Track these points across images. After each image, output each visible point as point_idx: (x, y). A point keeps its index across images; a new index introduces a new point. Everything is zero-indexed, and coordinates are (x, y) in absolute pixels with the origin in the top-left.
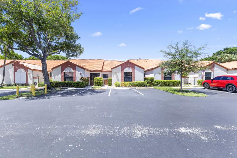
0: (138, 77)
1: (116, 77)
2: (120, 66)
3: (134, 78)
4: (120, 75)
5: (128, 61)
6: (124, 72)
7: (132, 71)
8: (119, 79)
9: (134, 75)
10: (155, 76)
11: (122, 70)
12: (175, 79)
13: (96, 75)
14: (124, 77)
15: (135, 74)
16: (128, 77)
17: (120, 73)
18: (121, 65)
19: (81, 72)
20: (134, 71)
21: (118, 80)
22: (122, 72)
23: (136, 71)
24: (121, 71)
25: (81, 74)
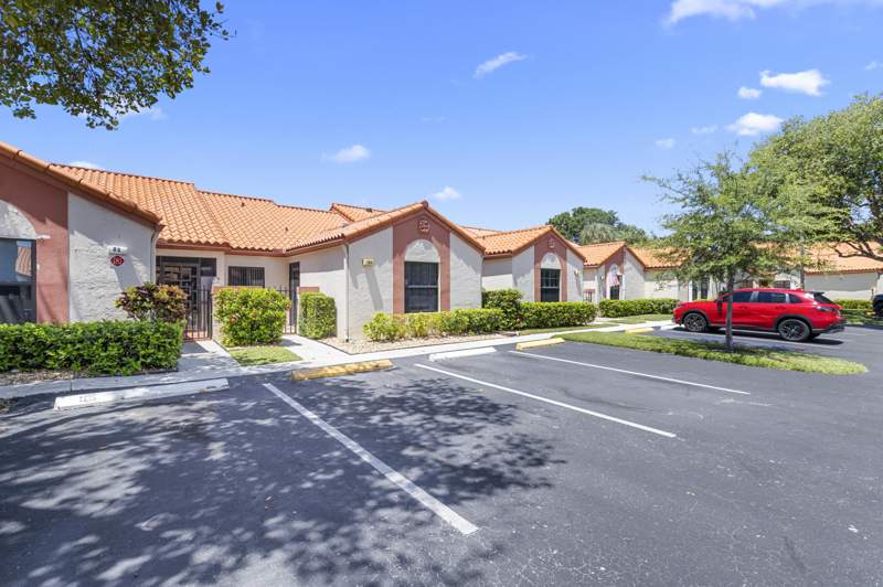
0: (465, 287)
1: (366, 285)
2: (390, 231)
3: (447, 291)
4: (388, 278)
5: (425, 205)
6: (406, 263)
7: (438, 260)
8: (384, 297)
9: (448, 277)
10: (516, 283)
11: (398, 249)
12: (569, 297)
13: (194, 271)
14: (406, 289)
15: (452, 273)
16: (421, 287)
17: (389, 265)
18: (393, 222)
19: (123, 248)
20: (445, 256)
21: (378, 303)
22: (397, 259)
23: (453, 256)
24: (394, 256)
25: (117, 260)
